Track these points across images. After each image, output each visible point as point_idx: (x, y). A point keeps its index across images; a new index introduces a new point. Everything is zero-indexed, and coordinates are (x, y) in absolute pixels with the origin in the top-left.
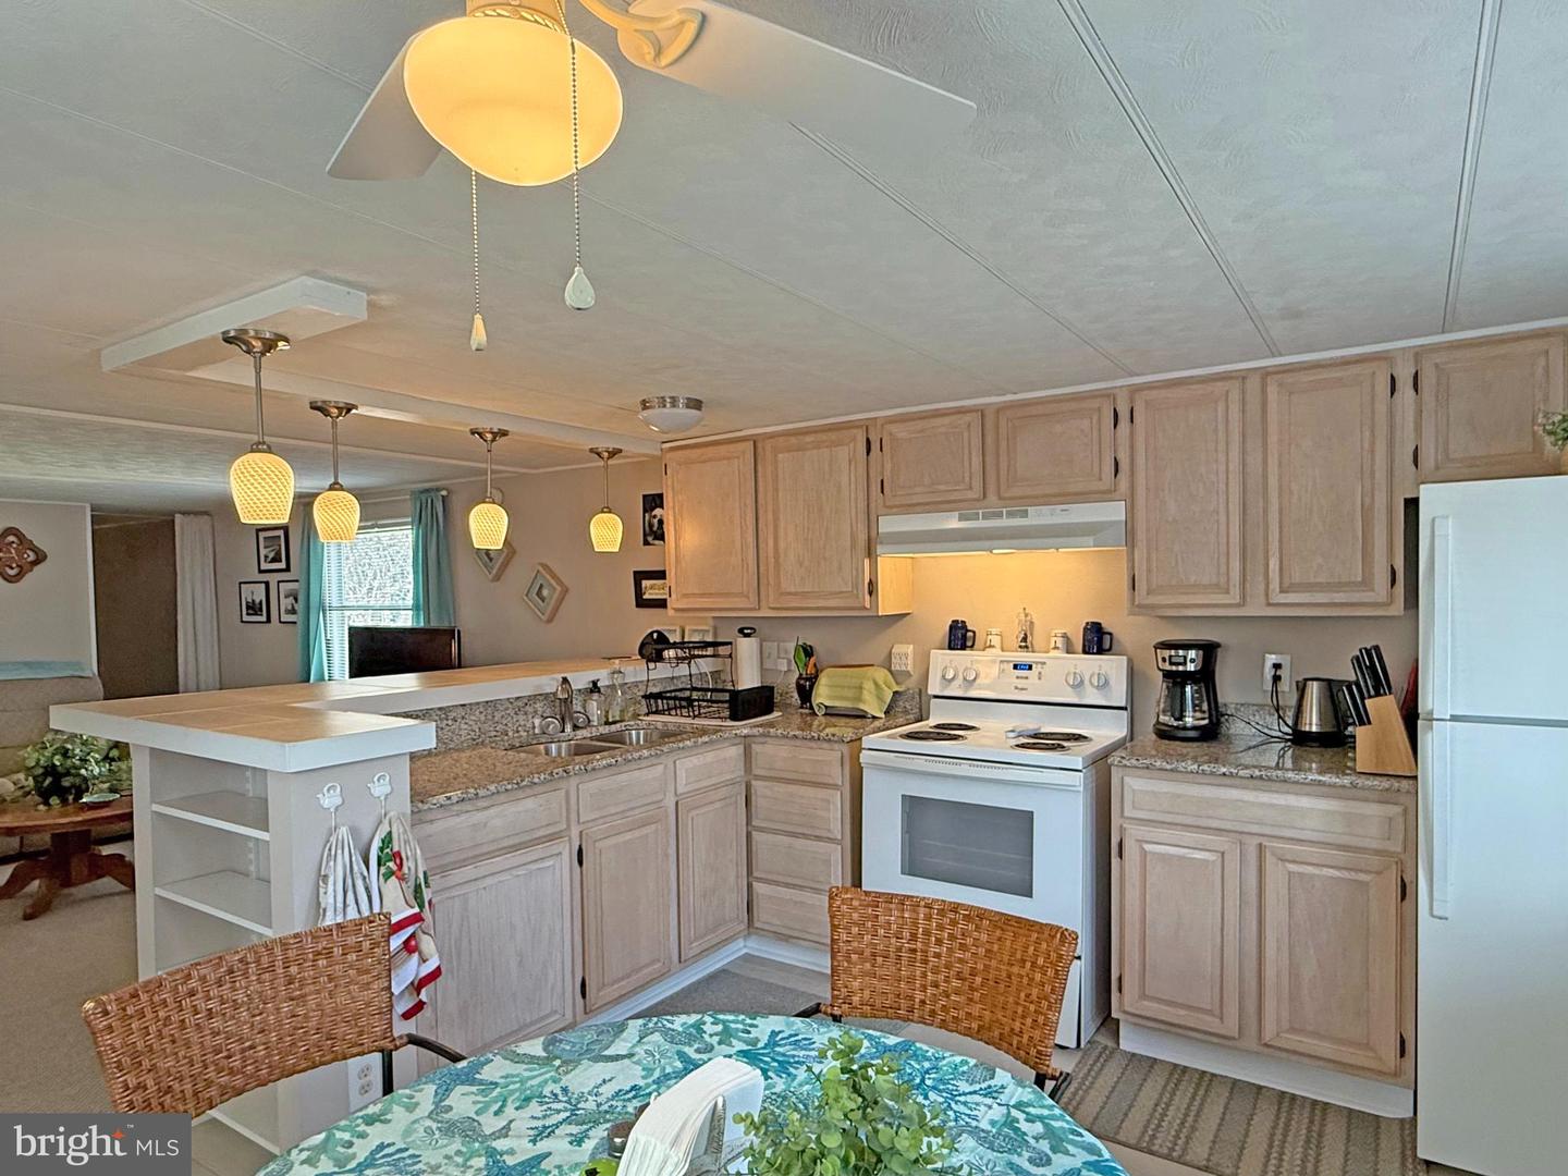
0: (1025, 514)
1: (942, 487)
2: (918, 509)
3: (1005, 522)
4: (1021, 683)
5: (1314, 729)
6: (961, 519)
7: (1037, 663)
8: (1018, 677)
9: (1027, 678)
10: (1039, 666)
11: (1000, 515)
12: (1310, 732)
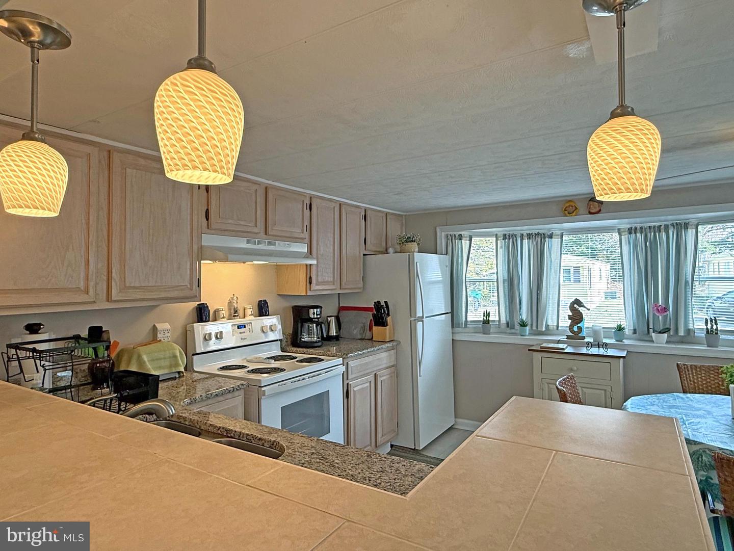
0: (274, 244)
1: (242, 223)
2: (227, 233)
3: (267, 247)
4: (243, 335)
5: (334, 335)
6: (248, 242)
7: (247, 324)
8: (240, 333)
9: (244, 332)
10: (248, 325)
11: (264, 243)
12: (333, 336)
